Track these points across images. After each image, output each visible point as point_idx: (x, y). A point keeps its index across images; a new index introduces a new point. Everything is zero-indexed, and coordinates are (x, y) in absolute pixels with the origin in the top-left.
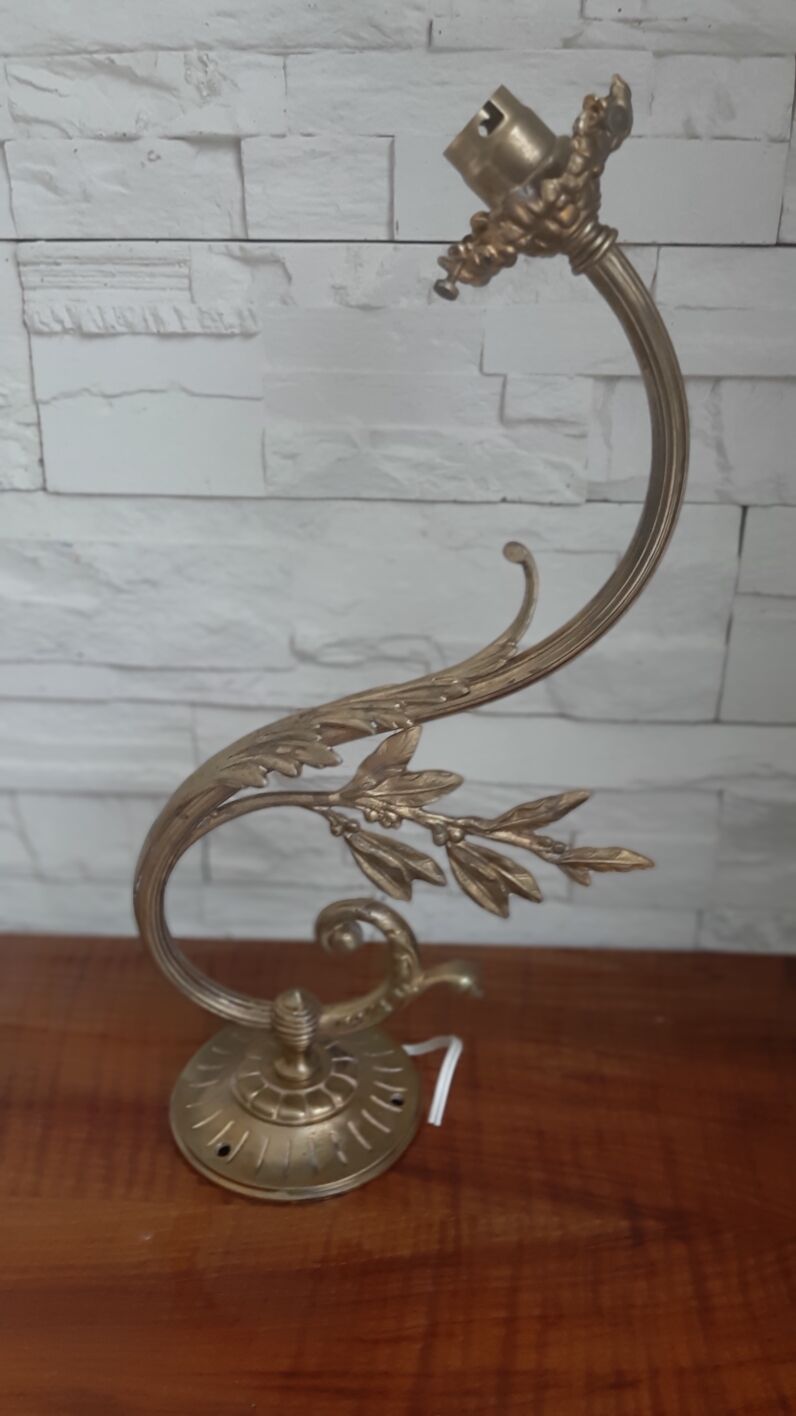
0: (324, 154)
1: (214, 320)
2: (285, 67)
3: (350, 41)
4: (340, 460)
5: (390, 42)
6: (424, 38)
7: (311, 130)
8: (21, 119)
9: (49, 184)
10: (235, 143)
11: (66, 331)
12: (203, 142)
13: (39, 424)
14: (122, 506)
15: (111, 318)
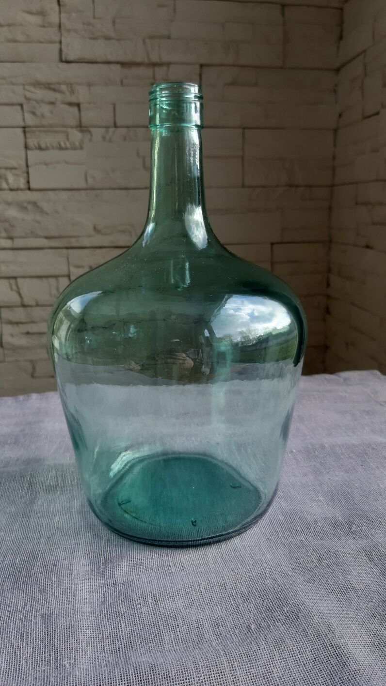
0: (99, 108)
1: (73, 145)
2: (89, 89)
3: (104, 83)
4: (105, 178)
5: (112, 84)
6: (120, 83)
7: (96, 102)
8: (28, 99)
9: (34, 114)
10: (78, 105)
11: (36, 148)
12: (71, 104)
13: (28, 173)
14: (50, 193)
15: (48, 145)
